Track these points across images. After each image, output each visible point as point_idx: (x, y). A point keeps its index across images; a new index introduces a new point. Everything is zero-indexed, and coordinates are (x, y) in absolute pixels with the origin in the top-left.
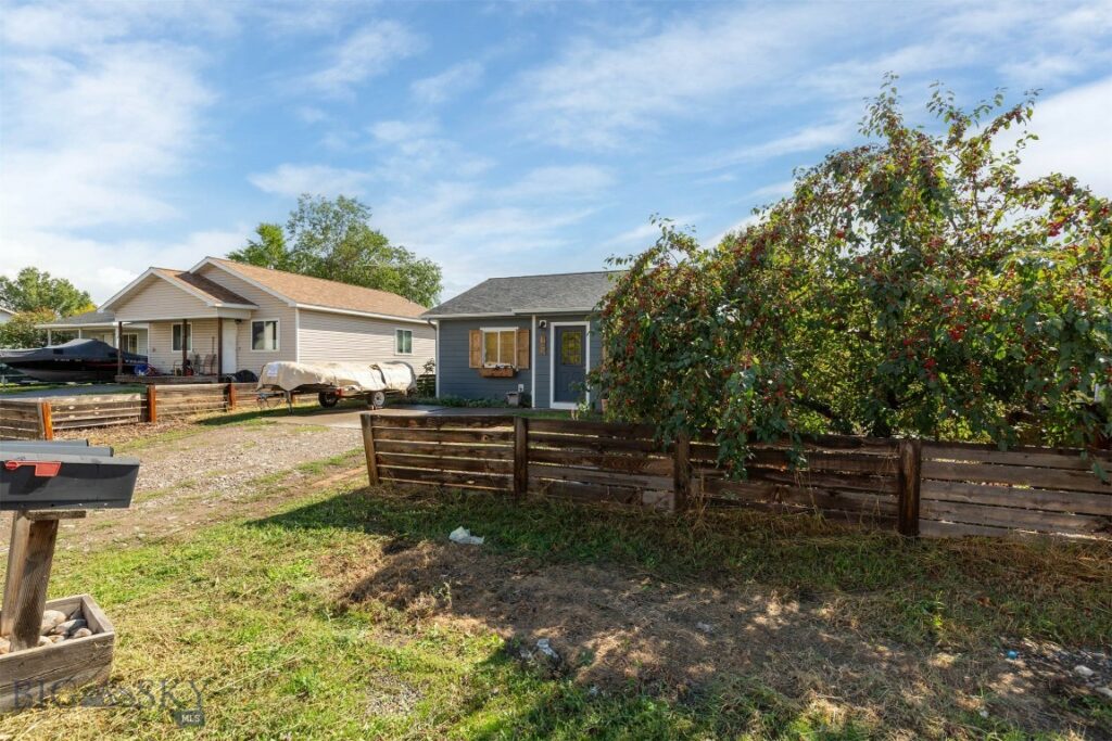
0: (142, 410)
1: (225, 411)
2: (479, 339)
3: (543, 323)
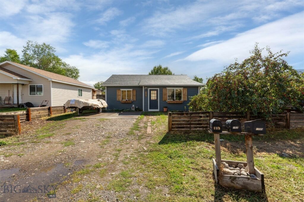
0: (26, 117)
1: (49, 116)
2: (120, 92)
3: (146, 88)
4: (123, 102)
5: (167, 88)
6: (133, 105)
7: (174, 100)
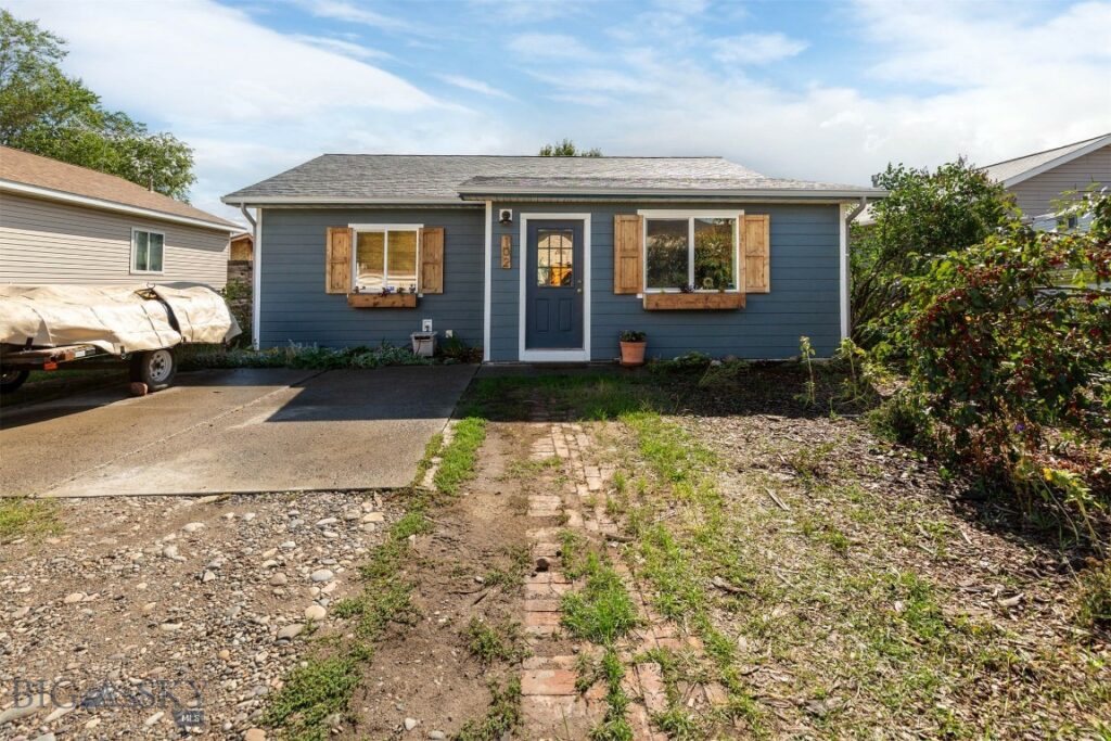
2: (346, 245)
3: (506, 215)
4: (364, 304)
5: (640, 212)
6: (428, 323)
7: (685, 289)
